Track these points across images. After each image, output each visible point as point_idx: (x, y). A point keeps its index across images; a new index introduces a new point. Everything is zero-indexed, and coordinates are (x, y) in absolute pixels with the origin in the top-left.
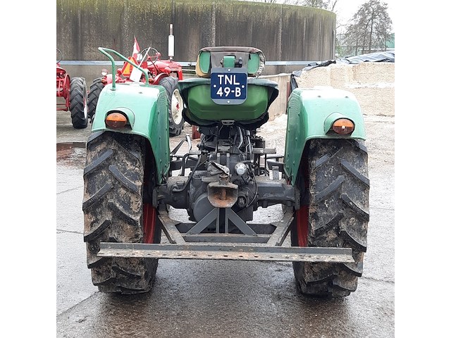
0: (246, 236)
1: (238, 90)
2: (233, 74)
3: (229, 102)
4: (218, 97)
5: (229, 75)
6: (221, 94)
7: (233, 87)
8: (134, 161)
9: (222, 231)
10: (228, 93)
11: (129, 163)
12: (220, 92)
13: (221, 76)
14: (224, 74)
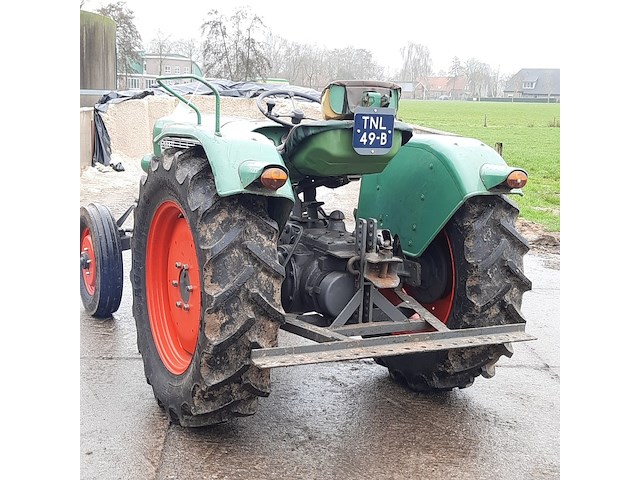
0: (396, 323)
1: (384, 136)
2: (379, 116)
3: (373, 151)
4: (361, 145)
5: (375, 116)
6: (365, 141)
7: (378, 133)
8: (269, 234)
9: (365, 320)
10: (372, 140)
11: (264, 238)
12: (363, 140)
13: (366, 118)
14: (370, 115)
